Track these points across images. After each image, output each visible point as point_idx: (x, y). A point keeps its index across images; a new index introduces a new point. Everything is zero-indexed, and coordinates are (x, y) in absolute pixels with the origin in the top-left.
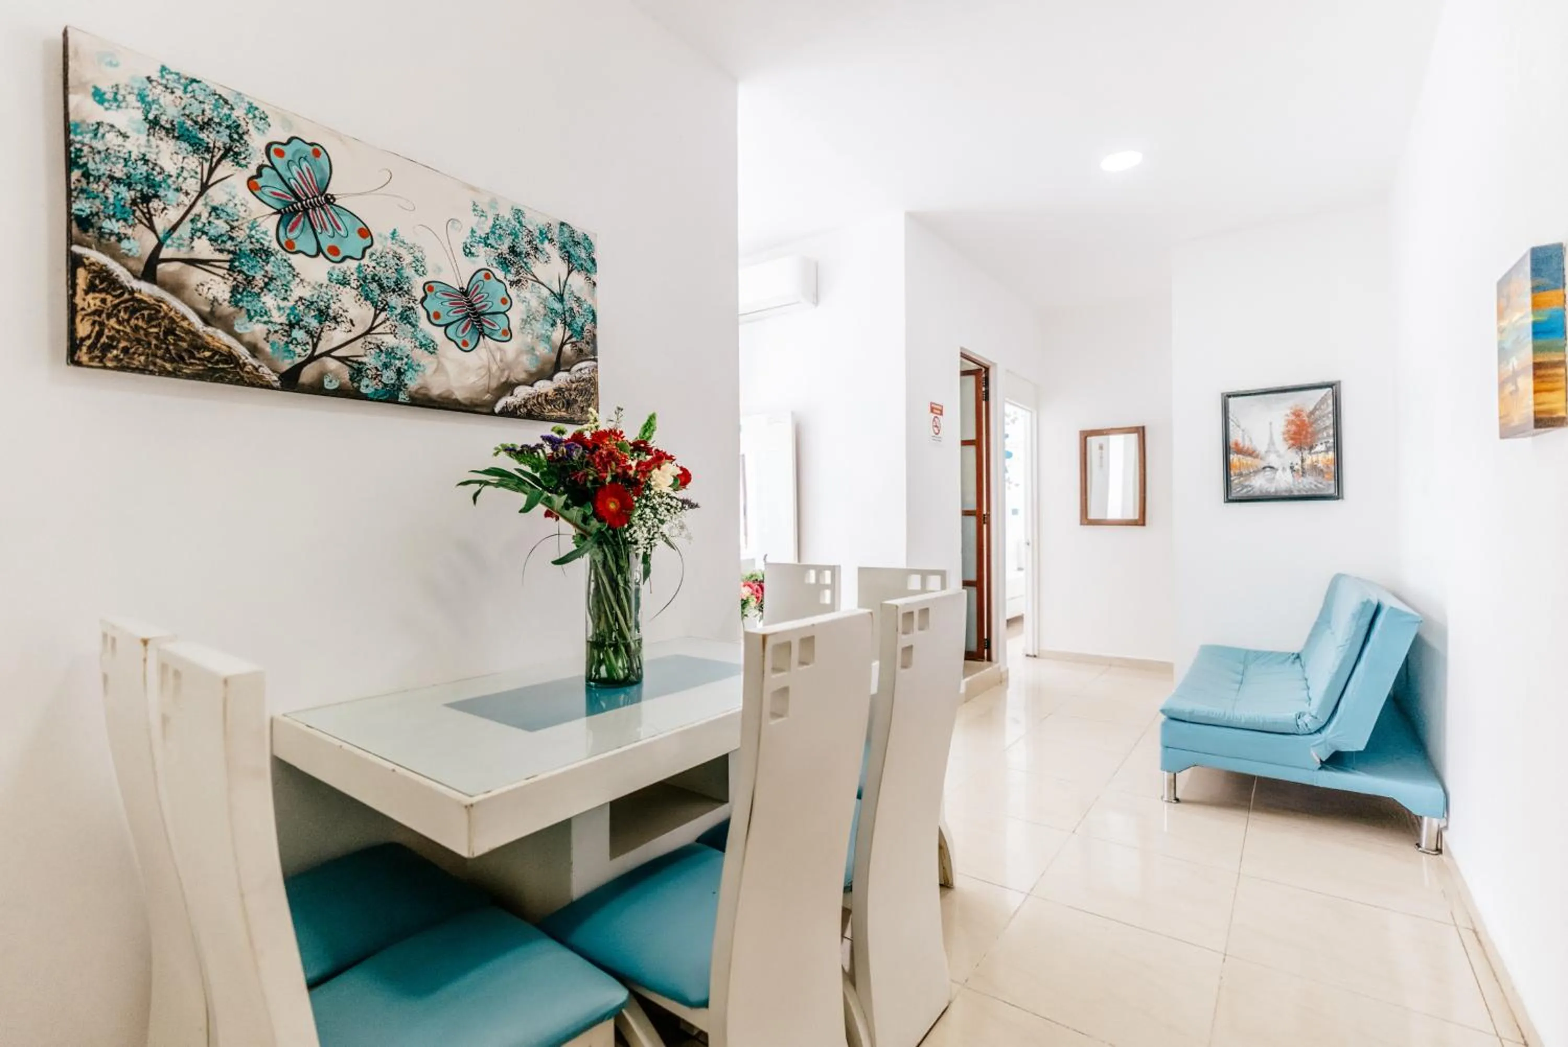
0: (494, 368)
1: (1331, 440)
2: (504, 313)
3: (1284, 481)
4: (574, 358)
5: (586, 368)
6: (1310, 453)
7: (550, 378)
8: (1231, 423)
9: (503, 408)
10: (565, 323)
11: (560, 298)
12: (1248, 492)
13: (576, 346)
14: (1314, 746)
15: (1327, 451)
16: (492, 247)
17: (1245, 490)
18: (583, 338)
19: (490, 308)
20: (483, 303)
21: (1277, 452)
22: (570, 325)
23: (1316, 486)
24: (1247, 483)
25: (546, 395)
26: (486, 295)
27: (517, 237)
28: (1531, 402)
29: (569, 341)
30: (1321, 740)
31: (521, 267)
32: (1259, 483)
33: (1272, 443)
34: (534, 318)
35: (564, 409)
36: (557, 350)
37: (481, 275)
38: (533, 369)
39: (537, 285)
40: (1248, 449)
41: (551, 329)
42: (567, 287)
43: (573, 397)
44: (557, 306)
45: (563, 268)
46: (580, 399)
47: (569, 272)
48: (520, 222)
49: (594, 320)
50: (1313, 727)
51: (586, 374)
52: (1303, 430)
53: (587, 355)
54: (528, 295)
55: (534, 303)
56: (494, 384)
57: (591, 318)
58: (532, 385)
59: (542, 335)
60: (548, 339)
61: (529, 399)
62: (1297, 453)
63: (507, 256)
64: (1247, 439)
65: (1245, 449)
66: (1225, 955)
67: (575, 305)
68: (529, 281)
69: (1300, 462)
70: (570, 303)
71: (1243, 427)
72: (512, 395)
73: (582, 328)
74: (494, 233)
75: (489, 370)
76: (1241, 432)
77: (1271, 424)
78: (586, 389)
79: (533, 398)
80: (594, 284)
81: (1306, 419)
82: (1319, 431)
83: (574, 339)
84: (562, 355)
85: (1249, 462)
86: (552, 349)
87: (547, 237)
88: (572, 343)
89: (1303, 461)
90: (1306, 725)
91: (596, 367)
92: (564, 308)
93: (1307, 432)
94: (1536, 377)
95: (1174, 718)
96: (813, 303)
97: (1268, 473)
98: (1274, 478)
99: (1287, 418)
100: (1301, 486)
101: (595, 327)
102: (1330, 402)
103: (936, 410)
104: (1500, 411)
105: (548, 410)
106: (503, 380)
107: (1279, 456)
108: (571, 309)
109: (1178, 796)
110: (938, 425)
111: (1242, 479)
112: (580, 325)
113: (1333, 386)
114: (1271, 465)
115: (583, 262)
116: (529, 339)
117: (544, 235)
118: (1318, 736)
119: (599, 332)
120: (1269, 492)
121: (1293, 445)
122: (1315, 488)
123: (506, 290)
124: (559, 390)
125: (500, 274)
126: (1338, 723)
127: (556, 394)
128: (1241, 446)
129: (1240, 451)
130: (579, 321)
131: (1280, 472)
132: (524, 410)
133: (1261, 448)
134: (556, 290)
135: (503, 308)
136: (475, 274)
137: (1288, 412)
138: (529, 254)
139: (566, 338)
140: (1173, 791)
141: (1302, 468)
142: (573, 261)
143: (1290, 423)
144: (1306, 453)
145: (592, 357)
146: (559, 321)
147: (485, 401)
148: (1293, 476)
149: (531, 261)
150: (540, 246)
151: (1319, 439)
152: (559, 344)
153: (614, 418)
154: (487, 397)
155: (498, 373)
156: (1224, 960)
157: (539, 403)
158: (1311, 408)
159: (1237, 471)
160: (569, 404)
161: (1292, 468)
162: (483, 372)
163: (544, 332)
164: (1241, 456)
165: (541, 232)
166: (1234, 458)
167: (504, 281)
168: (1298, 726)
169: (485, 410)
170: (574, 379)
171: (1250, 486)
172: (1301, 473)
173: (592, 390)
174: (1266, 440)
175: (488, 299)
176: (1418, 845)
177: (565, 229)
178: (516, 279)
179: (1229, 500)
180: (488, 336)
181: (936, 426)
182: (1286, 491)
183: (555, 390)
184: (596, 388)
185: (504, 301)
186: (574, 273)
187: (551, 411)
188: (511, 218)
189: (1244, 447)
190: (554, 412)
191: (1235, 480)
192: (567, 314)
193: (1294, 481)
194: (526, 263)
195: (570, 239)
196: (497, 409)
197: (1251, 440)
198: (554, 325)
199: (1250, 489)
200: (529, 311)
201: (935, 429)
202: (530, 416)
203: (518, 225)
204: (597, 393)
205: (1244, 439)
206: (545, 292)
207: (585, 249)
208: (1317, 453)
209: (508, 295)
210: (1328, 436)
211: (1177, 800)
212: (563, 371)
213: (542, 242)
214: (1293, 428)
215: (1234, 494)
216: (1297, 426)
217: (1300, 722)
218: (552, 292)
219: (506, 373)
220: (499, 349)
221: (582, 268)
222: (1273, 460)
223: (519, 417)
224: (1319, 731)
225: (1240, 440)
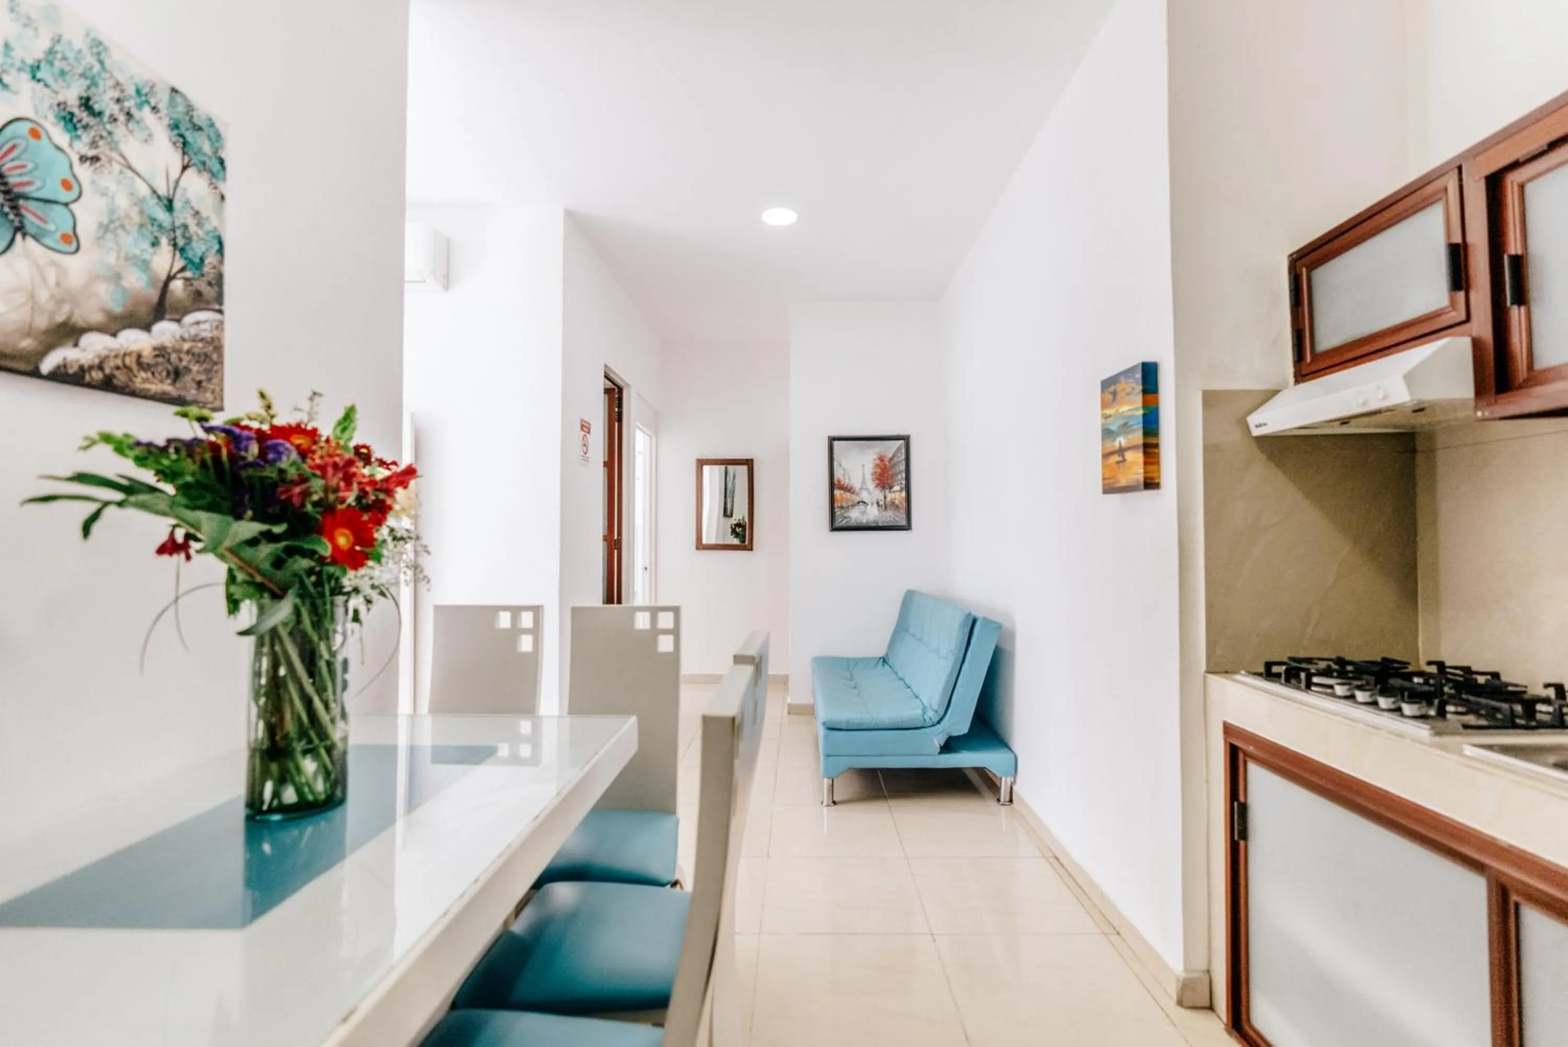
0: (43, 296)
1: (904, 482)
2: (66, 205)
3: (872, 514)
4: (188, 304)
5: (205, 322)
6: (890, 492)
7: (147, 328)
8: (835, 463)
9: (58, 367)
10: (175, 245)
11: (169, 206)
12: (848, 522)
13: (192, 285)
14: (936, 735)
15: (901, 491)
16: (46, 85)
17: (845, 521)
18: (203, 275)
19: (39, 189)
20: (25, 179)
21: (867, 489)
22: (182, 250)
23: (894, 519)
24: (846, 515)
25: (139, 356)
26: (31, 166)
27: (94, 84)
28: (1142, 471)
29: (179, 275)
30: (941, 729)
31: (101, 137)
32: (855, 516)
33: (864, 482)
34: (122, 226)
35: (169, 381)
36: (160, 285)
37: (23, 128)
38: (118, 309)
39: (130, 174)
40: (847, 486)
41: (151, 250)
42: (179, 190)
43: (184, 363)
44: (162, 215)
45: (175, 160)
46: (195, 368)
47: (185, 168)
48: (101, 62)
49: (221, 251)
50: (935, 720)
51: (206, 331)
52: (885, 473)
53: (208, 302)
54: (113, 187)
55: (123, 202)
56: (42, 323)
57: (217, 247)
58: (114, 335)
59: (135, 257)
60: (145, 265)
61: (107, 357)
62: (881, 491)
63: (76, 110)
64: (847, 477)
65: (845, 486)
66: (932, 935)
67: (191, 223)
68: (114, 163)
69: (883, 499)
70: (183, 216)
71: (843, 466)
72: (76, 345)
73: (202, 260)
74: (51, 63)
75: (32, 297)
76: (842, 472)
77: (863, 466)
78: (206, 355)
79: (116, 356)
80: (223, 198)
81: (888, 463)
82: (896, 475)
83: (188, 274)
84: (168, 296)
85: (848, 497)
86: (152, 280)
87: (148, 102)
88: (186, 279)
89: (885, 498)
90: (931, 719)
91: (222, 322)
92: (173, 222)
93: (888, 475)
94: (1145, 453)
95: (831, 728)
96: (444, 287)
97: (862, 507)
98: (865, 511)
99: (875, 462)
100: (884, 519)
101: (221, 262)
102: (903, 451)
103: (585, 427)
104: (1103, 474)
105: (141, 380)
106: (60, 318)
107: (869, 493)
108: (185, 227)
109: (835, 799)
110: (586, 444)
111: (843, 511)
112: (199, 254)
113: (906, 439)
114: (865, 500)
115: (206, 159)
116: (112, 259)
117: (143, 95)
118: (938, 726)
119: (229, 271)
120: (861, 523)
121: (878, 485)
122: (893, 520)
123: (71, 167)
124: (161, 351)
125: (60, 136)
126: (951, 713)
127: (157, 356)
128: (842, 483)
129: (842, 488)
130: (198, 248)
131: (869, 506)
132: (97, 375)
133: (856, 484)
134: (162, 191)
135: (64, 196)
136: (11, 122)
137: (875, 457)
138: (115, 120)
139: (174, 270)
140: (831, 796)
141: (885, 503)
142: (191, 153)
143: (877, 466)
144: (887, 491)
145: (217, 307)
146: (164, 241)
147: (23, 349)
148: (879, 510)
149: (120, 130)
150: (134, 111)
151: (896, 481)
152: (163, 276)
153: (305, 405)
154: (27, 344)
155: (50, 306)
156: (934, 941)
157: (125, 366)
158: (891, 455)
159: (839, 505)
160: (176, 374)
161: (878, 503)
162: (21, 298)
163: (138, 252)
164: (842, 492)
165: (138, 92)
166: (837, 493)
167: (67, 149)
168: (925, 720)
169: (22, 366)
170: (186, 336)
171: (849, 517)
172: (884, 508)
173: (215, 357)
174: (861, 480)
175: (36, 173)
176: (999, 800)
177: (179, 99)
178: (91, 153)
179: (834, 529)
180: (34, 237)
181: (585, 445)
182: (874, 522)
183: (155, 349)
184: (221, 355)
185: (66, 185)
186: (190, 172)
187: (146, 380)
188: (85, 50)
189: (843, 485)
190: (152, 383)
191: (838, 512)
192: (179, 233)
193: (879, 514)
194: (110, 133)
195: (187, 118)
196: (47, 366)
197: (849, 479)
198: (155, 243)
199: (848, 520)
200: (112, 211)
201: (585, 448)
202: (108, 385)
203: (97, 67)
204: (222, 363)
205: (844, 479)
206: (144, 190)
207: (210, 139)
208: (895, 492)
209: (74, 176)
210: (902, 478)
211: (834, 803)
212: (171, 320)
213: (140, 106)
214: (879, 470)
215: (838, 524)
216: (882, 469)
217: (926, 717)
218: (154, 192)
219: (66, 308)
220: (53, 263)
221: (203, 167)
222: (865, 496)
223: (91, 386)
224: (939, 722)
225: (841, 478)
